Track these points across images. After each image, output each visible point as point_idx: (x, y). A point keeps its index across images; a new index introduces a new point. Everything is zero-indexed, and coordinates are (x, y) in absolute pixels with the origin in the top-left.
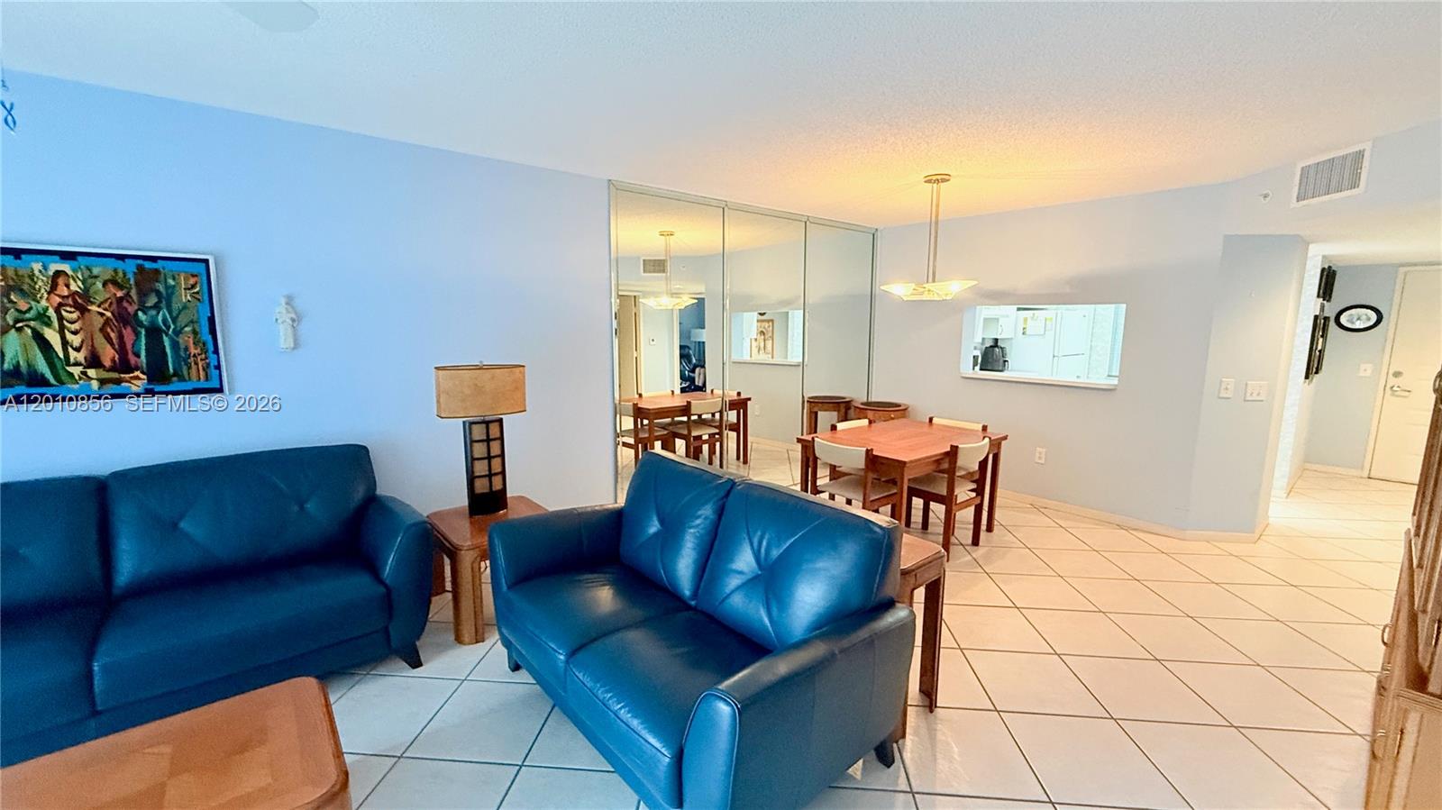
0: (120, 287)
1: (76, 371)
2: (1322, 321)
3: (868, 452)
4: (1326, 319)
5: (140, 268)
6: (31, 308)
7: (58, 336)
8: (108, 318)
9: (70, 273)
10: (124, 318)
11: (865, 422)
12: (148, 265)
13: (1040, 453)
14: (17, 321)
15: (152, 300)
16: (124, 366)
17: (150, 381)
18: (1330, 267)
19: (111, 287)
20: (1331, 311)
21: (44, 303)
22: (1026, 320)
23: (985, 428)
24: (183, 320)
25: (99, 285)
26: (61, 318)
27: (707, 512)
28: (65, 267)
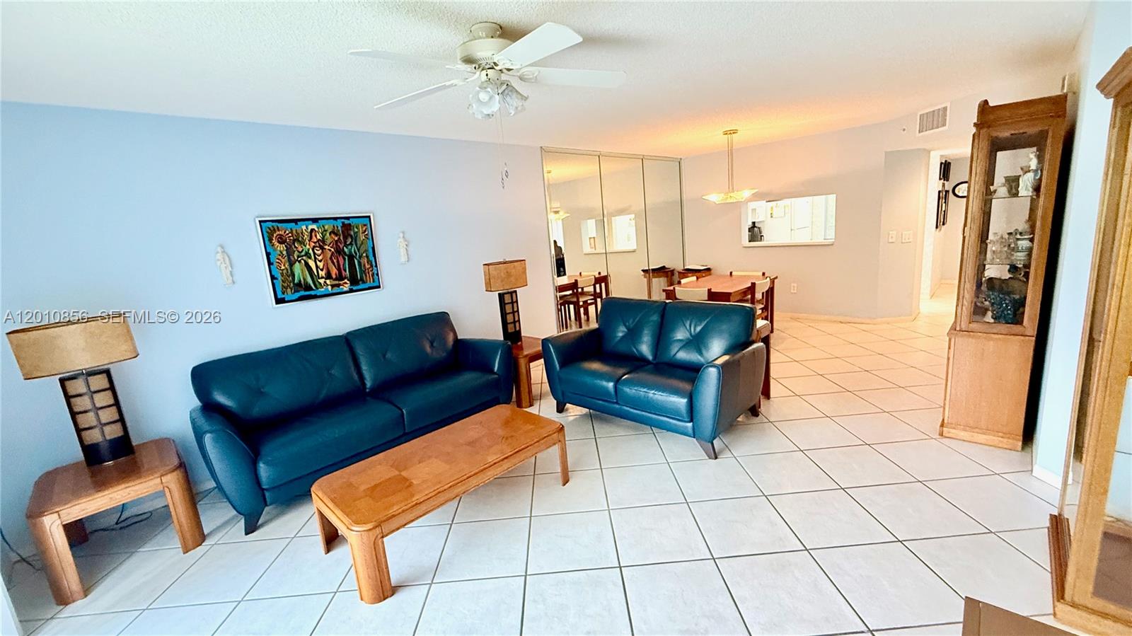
0: (336, 235)
1: (322, 281)
2: (944, 193)
3: (709, 290)
4: (947, 192)
5: (343, 223)
6: (303, 250)
7: (314, 263)
8: (333, 253)
9: (317, 229)
10: (339, 252)
11: (694, 278)
12: (346, 222)
13: (794, 287)
14: (298, 257)
15: (349, 241)
16: (340, 277)
17: (351, 284)
18: (946, 161)
19: (333, 235)
20: (949, 186)
21: (308, 246)
22: (772, 208)
23: (764, 274)
24: (362, 251)
25: (328, 234)
26: (315, 254)
27: (655, 318)
28: (314, 226)
